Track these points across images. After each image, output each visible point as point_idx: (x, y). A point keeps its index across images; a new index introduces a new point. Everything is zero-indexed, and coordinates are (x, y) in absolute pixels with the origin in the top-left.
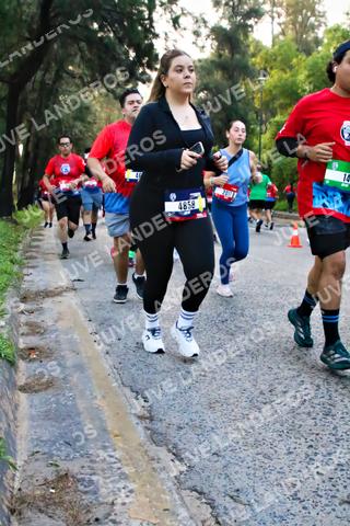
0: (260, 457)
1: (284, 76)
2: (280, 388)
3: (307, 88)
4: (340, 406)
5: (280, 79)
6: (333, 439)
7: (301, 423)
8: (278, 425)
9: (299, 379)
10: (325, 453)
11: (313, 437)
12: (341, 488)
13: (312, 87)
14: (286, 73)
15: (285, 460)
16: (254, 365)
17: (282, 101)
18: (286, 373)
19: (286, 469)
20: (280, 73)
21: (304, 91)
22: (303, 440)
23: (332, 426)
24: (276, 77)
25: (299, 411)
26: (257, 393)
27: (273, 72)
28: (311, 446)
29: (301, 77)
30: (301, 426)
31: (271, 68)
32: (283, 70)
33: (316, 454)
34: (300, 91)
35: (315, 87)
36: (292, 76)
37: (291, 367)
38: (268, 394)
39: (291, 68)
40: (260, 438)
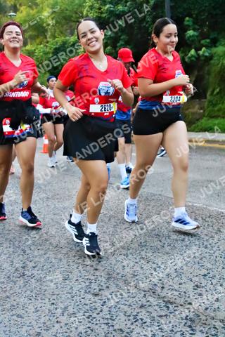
0: (15, 317)
1: (31, 11)
2: (32, 264)
3: (50, 22)
4: (76, 272)
5: (28, 15)
6: (69, 296)
7: (46, 288)
8: (28, 292)
9: (46, 256)
10: (63, 307)
11: (54, 297)
12: (73, 329)
13: (54, 22)
14: (33, 9)
15: (33, 317)
16: (11, 250)
17: (31, 33)
18: (36, 253)
19: (34, 323)
20: (28, 9)
21: (49, 25)
22: (47, 300)
23: (69, 287)
24: (24, 13)
25: (45, 280)
26: (13, 271)
27: (22, 8)
28: (53, 304)
29: (46, 14)
30: (46, 290)
31: (20, 5)
32: (30, 7)
33: (56, 309)
34: (45, 25)
35: (57, 22)
36: (38, 12)
37: (39, 247)
38: (21, 270)
39: (37, 5)
40: (15, 303)
